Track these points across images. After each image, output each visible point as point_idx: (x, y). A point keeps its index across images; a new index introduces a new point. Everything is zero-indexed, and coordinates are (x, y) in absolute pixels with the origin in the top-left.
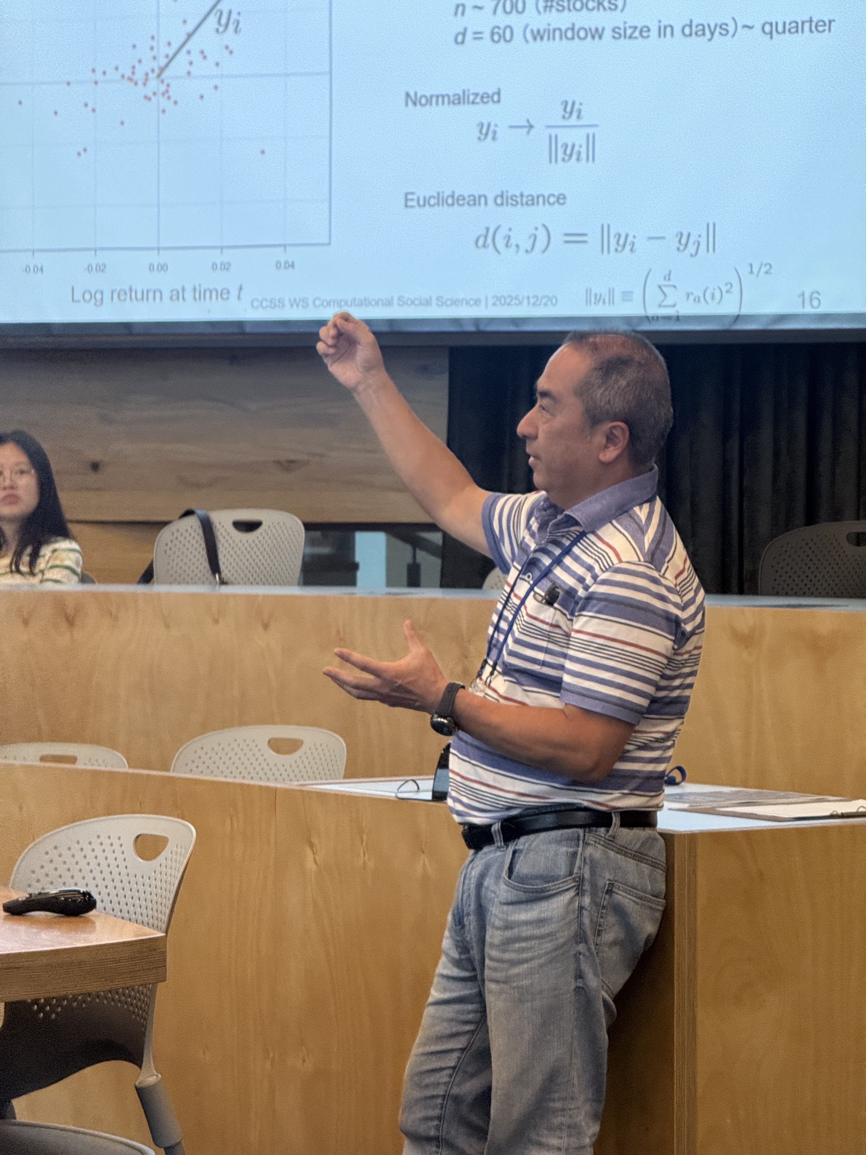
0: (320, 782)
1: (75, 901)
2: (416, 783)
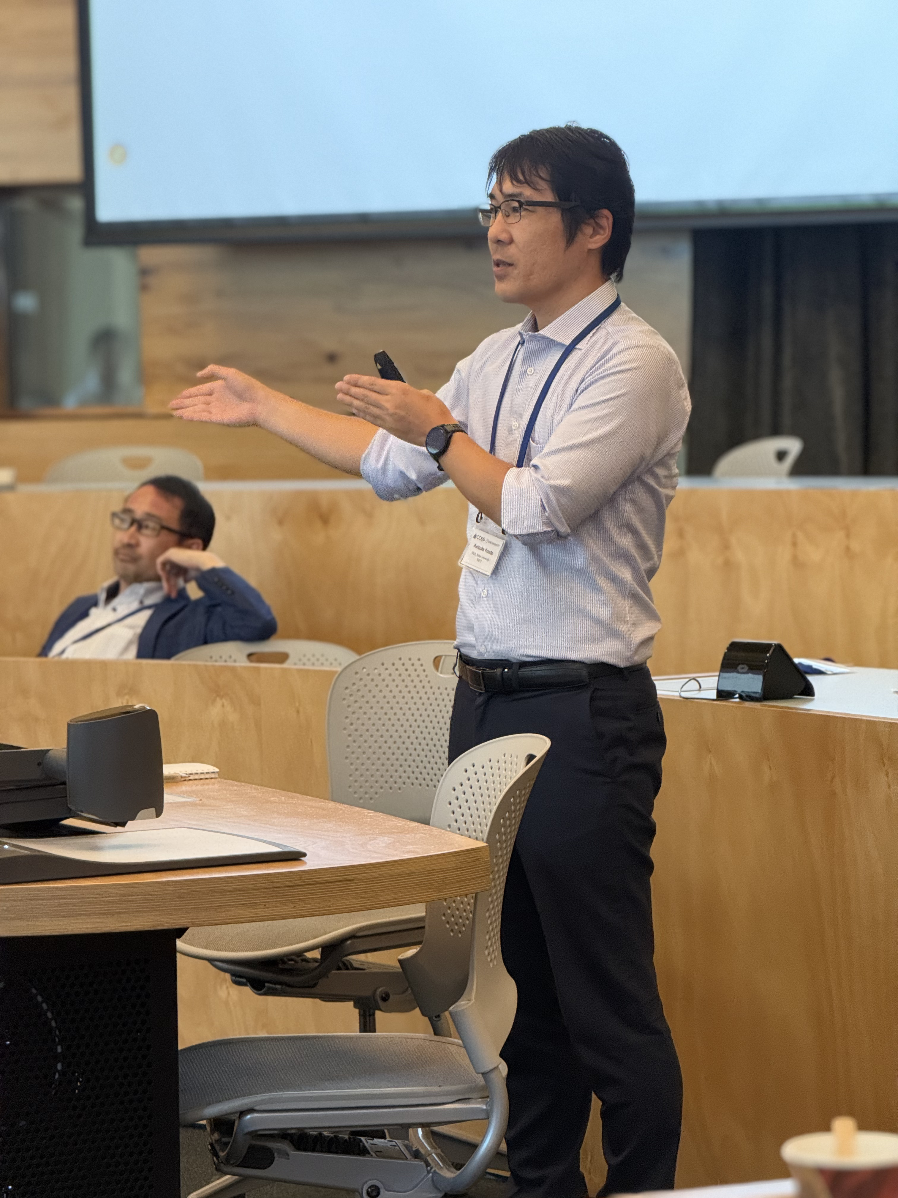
2: (698, 681)
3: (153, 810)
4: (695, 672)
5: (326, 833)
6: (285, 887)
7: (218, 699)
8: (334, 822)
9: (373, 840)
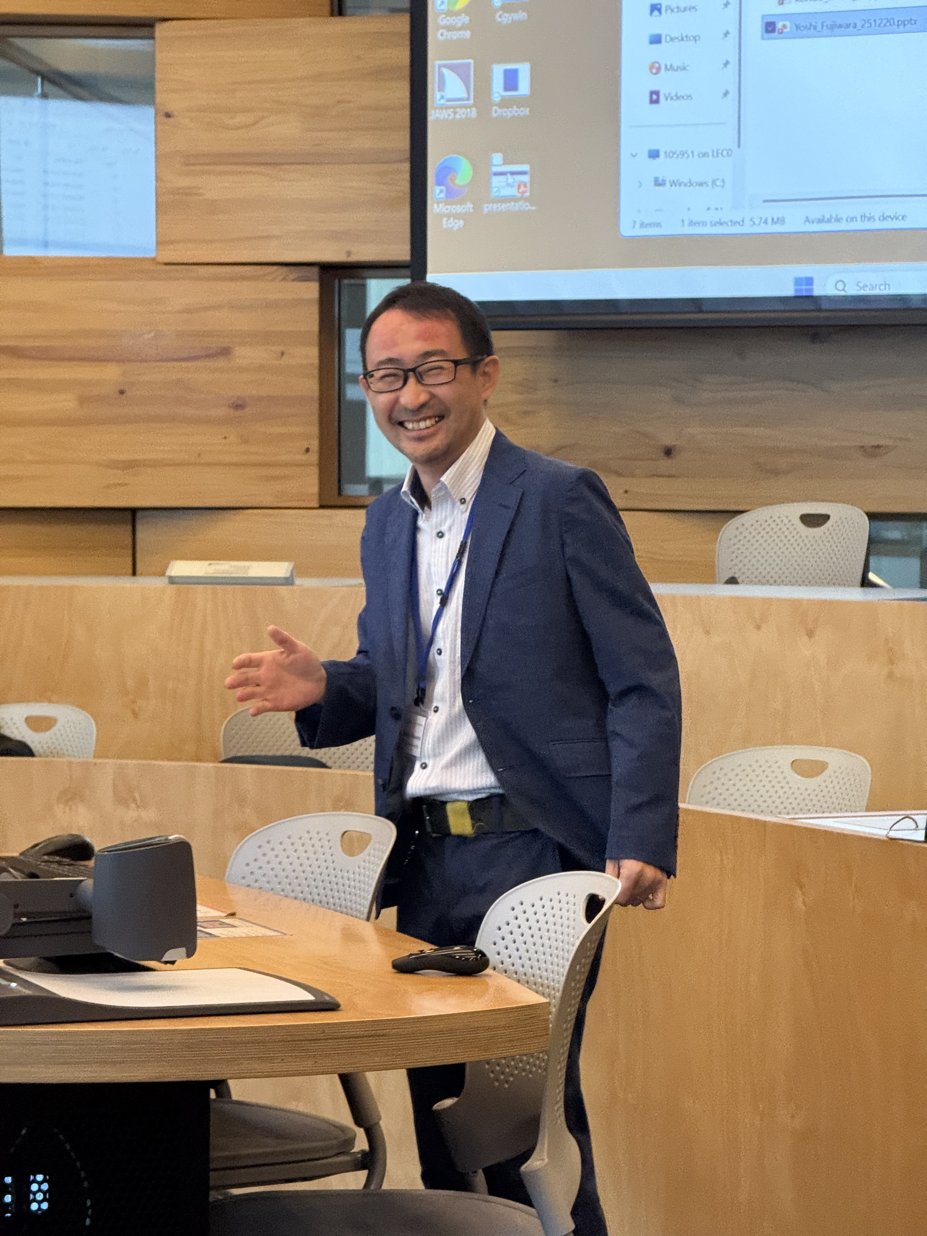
0: (815, 815)
1: (467, 959)
2: (913, 820)
3: (183, 950)
4: (910, 809)
6: (305, 1040)
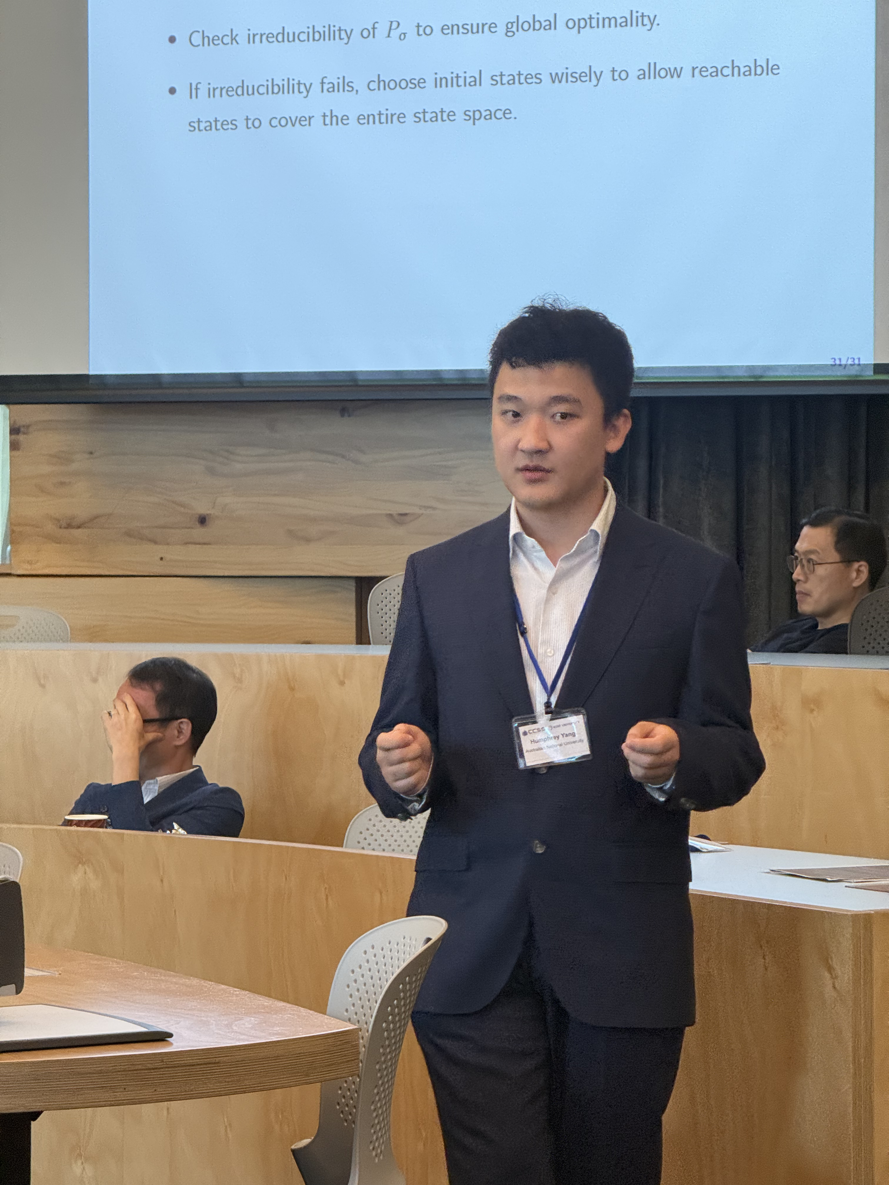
3: (13, 987)
5: (190, 1012)
6: (145, 1070)
7: (80, 865)
8: (198, 1001)
9: (238, 1020)
